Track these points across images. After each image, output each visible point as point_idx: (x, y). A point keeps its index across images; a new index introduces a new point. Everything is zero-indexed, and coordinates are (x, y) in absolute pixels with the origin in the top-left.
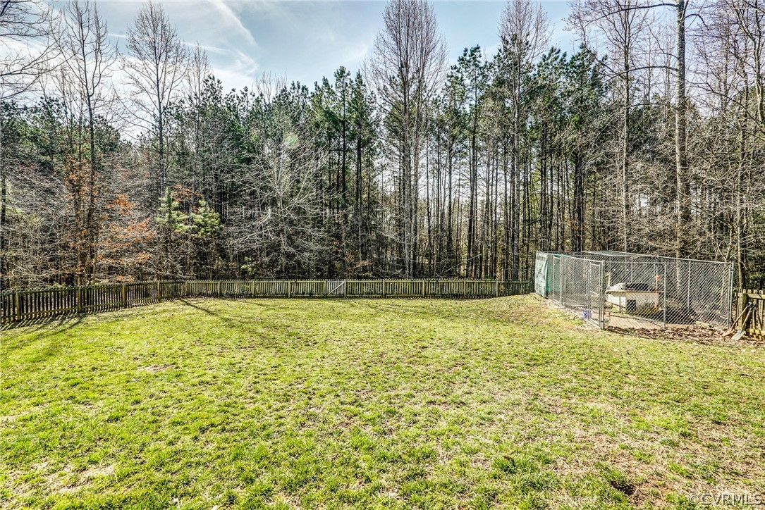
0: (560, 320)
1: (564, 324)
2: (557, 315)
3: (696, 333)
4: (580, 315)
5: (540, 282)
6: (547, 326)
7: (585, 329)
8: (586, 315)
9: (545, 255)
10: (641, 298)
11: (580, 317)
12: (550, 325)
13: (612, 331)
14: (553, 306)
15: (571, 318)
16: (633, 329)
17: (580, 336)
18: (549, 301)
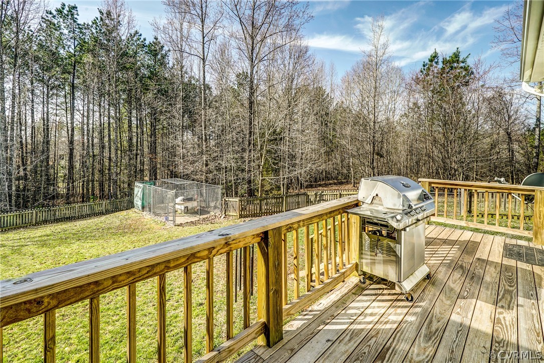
0: (153, 225)
1: (156, 227)
2: (151, 222)
3: (210, 219)
4: (163, 219)
5: (138, 202)
6: (148, 231)
7: (167, 227)
8: (166, 219)
9: (141, 185)
10: (190, 205)
11: (163, 221)
12: (149, 229)
13: (178, 225)
14: (147, 217)
15: (159, 222)
16: (187, 223)
17: (165, 232)
18: (145, 213)
